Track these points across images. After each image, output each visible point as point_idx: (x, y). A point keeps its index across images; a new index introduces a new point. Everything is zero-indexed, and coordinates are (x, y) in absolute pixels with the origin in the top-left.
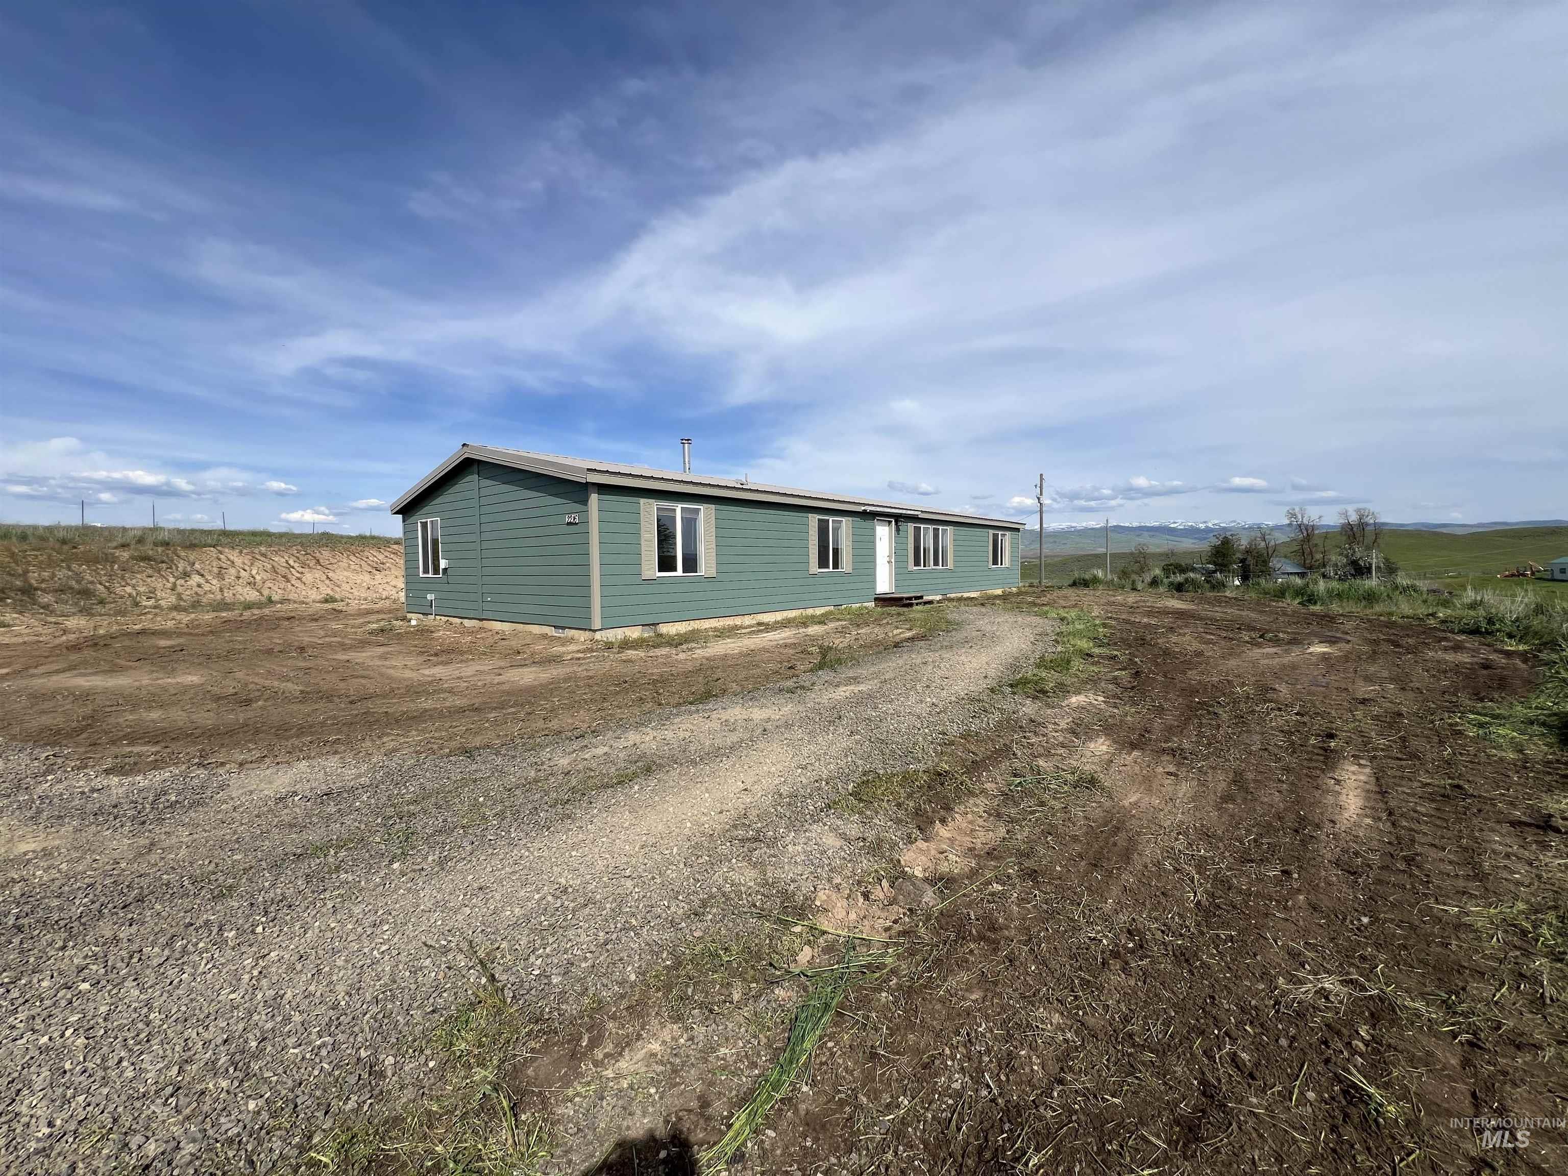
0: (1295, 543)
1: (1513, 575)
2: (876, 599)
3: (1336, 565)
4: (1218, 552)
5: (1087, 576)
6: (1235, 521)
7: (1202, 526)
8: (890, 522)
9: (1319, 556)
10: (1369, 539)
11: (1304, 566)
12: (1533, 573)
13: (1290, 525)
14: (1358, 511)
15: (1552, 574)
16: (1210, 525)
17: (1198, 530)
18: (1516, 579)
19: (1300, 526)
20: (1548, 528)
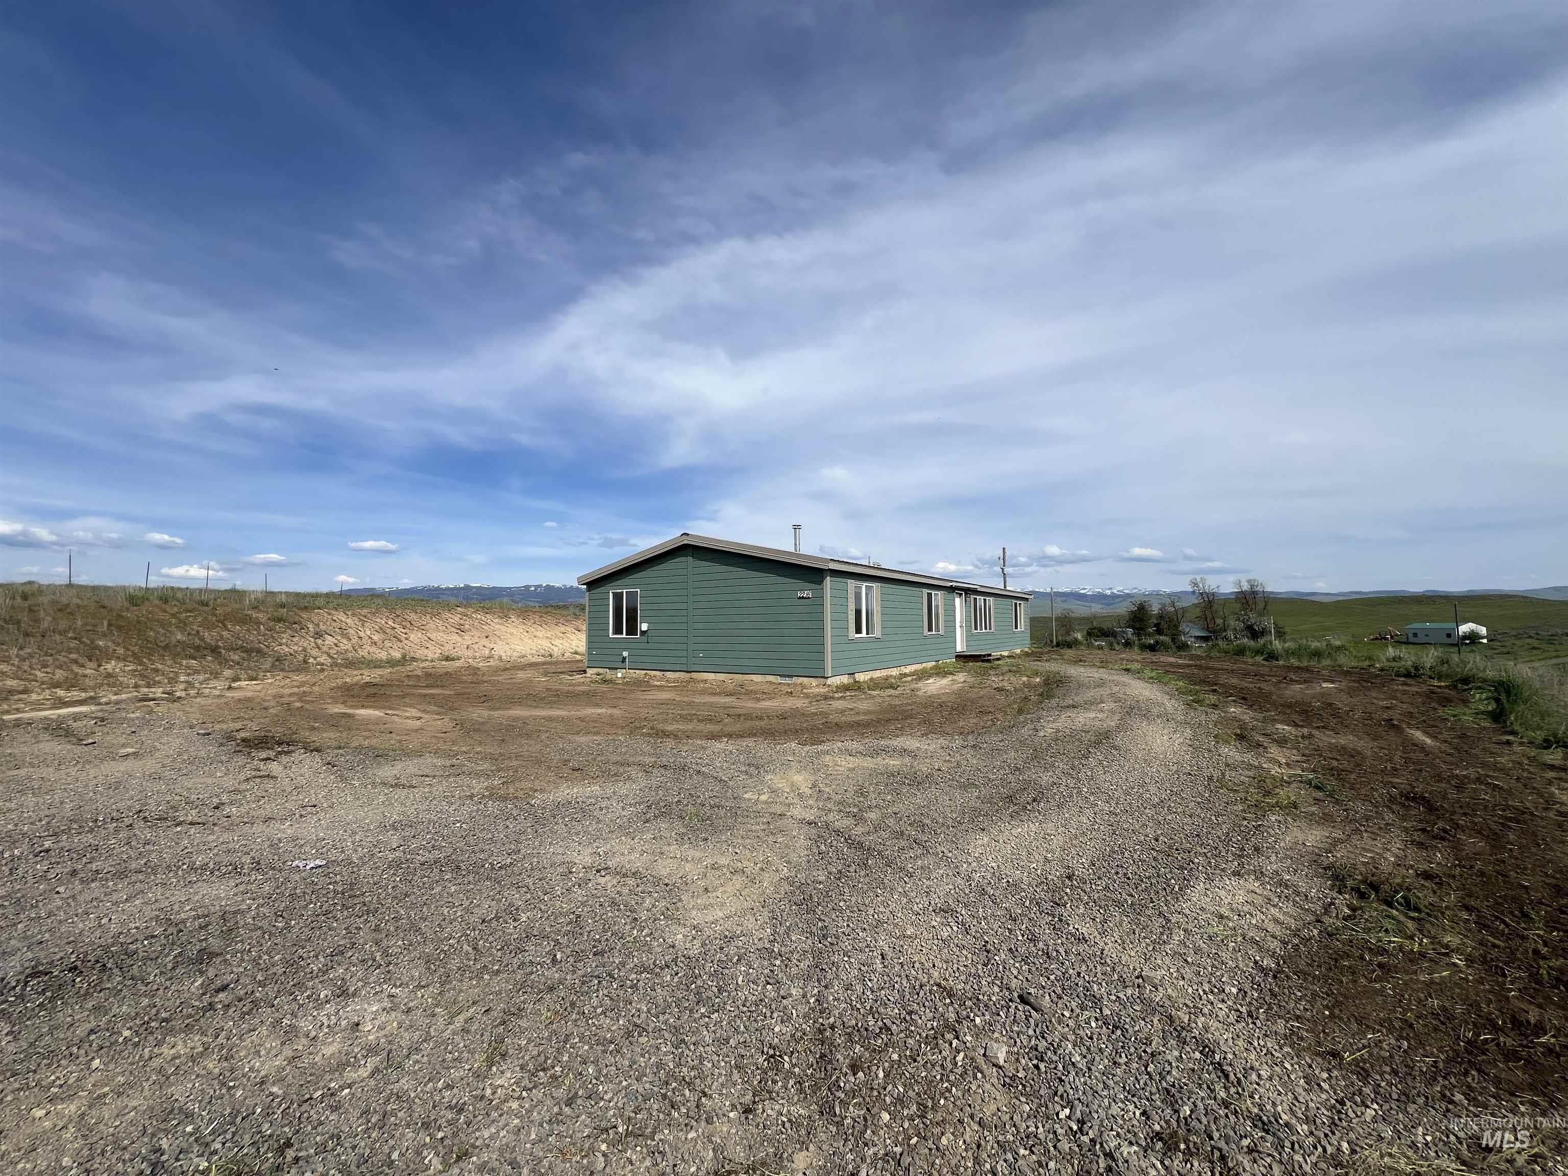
0: (1198, 610)
1: (1376, 639)
2: (957, 657)
3: (1235, 629)
4: (1135, 617)
5: (1069, 639)
6: (1135, 588)
7: (1108, 592)
8: (961, 595)
9: (1219, 621)
10: (1261, 606)
11: (1208, 630)
12: (1392, 637)
13: (1194, 592)
14: (1249, 581)
15: (1407, 638)
16: (1115, 591)
17: (1105, 597)
18: (1379, 641)
19: (1202, 594)
20: (1396, 597)
